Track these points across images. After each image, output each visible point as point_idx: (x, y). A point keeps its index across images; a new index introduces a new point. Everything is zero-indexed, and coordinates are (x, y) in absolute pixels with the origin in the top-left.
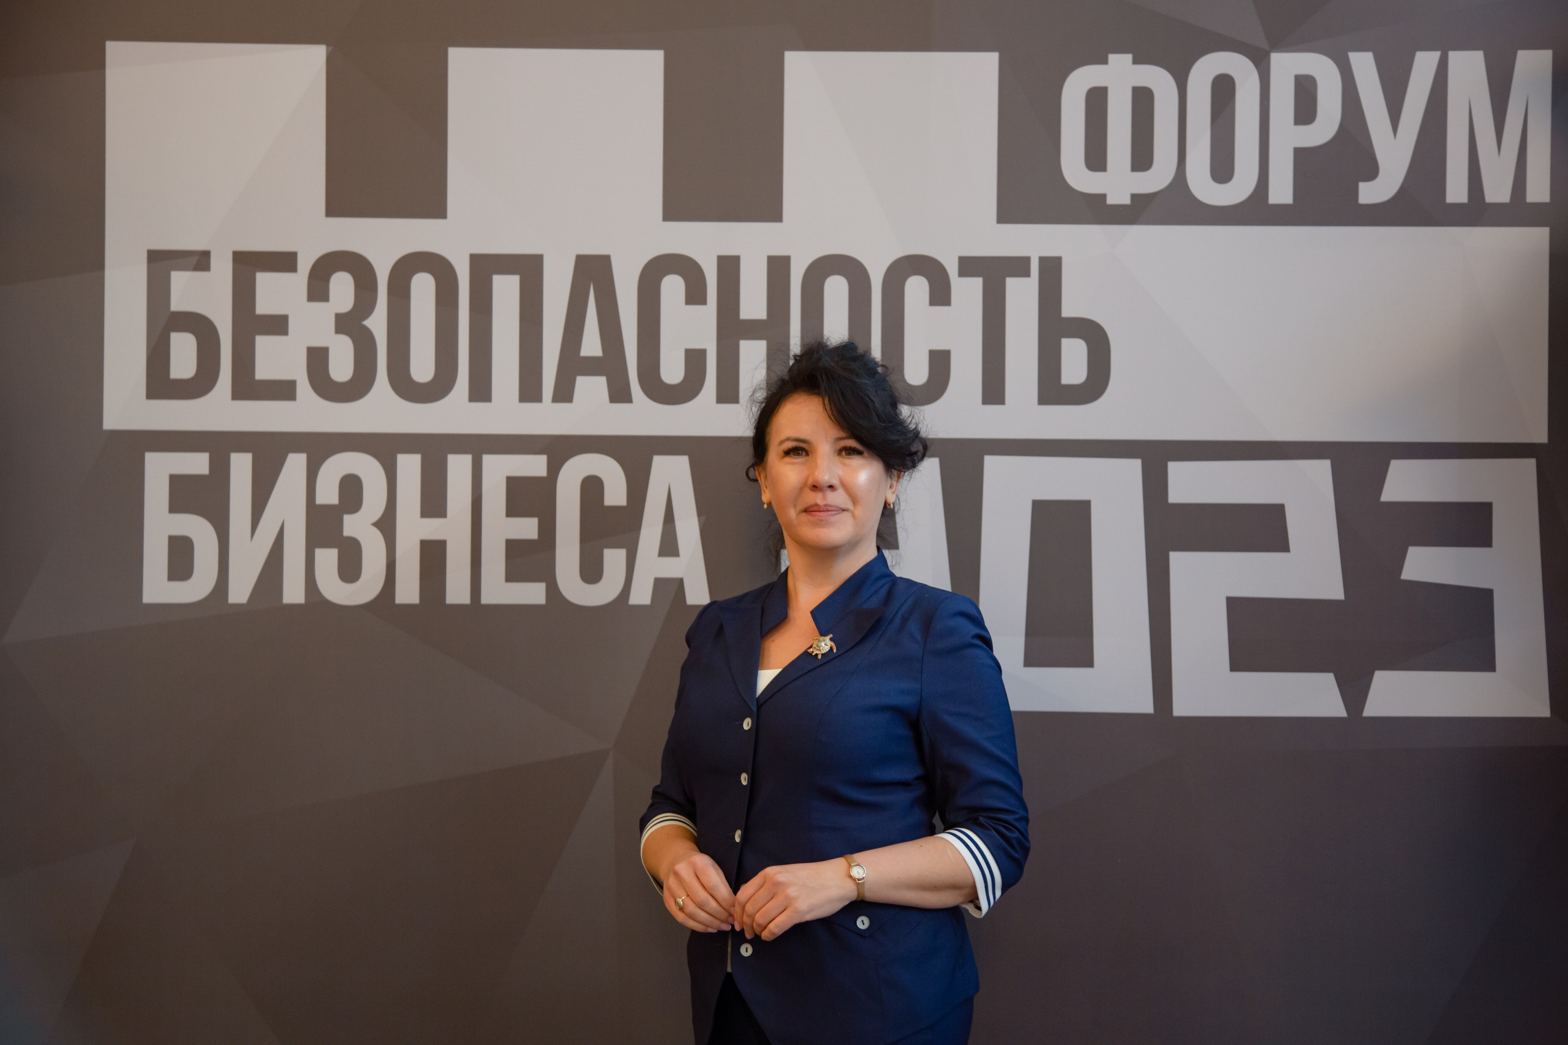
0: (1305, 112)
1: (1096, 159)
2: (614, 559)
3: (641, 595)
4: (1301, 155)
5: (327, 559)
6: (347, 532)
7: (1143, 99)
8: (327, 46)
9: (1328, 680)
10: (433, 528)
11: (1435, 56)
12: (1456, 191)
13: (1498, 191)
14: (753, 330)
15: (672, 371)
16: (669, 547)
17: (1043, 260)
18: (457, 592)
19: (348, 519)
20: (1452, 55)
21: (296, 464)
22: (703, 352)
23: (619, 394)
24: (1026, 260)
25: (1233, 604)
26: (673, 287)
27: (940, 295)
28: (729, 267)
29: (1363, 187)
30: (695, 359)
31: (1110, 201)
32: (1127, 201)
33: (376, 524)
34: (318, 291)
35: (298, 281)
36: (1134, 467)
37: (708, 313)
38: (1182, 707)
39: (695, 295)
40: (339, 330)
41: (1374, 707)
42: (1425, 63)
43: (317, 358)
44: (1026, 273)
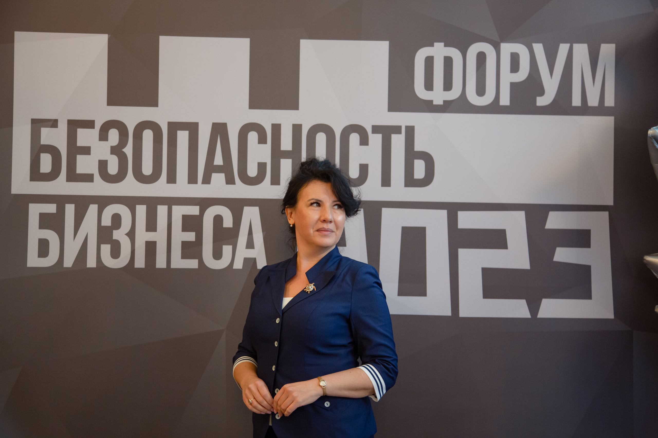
0: (515, 67)
1: (429, 86)
2: (227, 250)
3: (238, 265)
4: (513, 86)
5: (106, 249)
6: (114, 238)
7: (448, 61)
8: (108, 35)
9: (523, 302)
10: (151, 236)
11: (568, 46)
12: (576, 101)
13: (593, 101)
14: (286, 155)
15: (252, 171)
16: (250, 245)
17: (407, 127)
18: (161, 263)
19: (114, 232)
20: (575, 46)
21: (93, 209)
22: (265, 164)
23: (230, 181)
24: (400, 127)
25: (485, 271)
26: (253, 136)
27: (364, 141)
28: (276, 128)
29: (538, 98)
30: (262, 167)
31: (435, 103)
32: (442, 103)
33: (126, 234)
34: (103, 136)
35: (95, 132)
36: (444, 213)
37: (267, 148)
38: (463, 313)
39: (262, 140)
40: (111, 153)
41: (543, 314)
42: (564, 48)
43: (103, 165)
44: (400, 133)
